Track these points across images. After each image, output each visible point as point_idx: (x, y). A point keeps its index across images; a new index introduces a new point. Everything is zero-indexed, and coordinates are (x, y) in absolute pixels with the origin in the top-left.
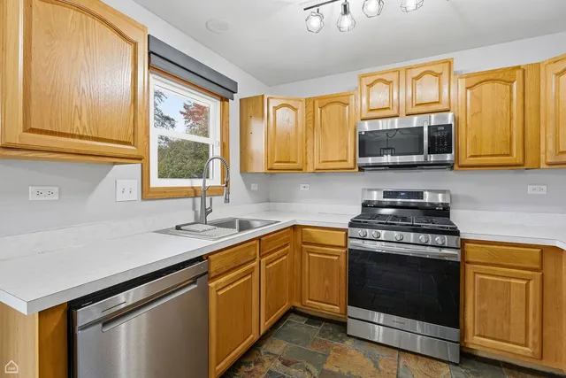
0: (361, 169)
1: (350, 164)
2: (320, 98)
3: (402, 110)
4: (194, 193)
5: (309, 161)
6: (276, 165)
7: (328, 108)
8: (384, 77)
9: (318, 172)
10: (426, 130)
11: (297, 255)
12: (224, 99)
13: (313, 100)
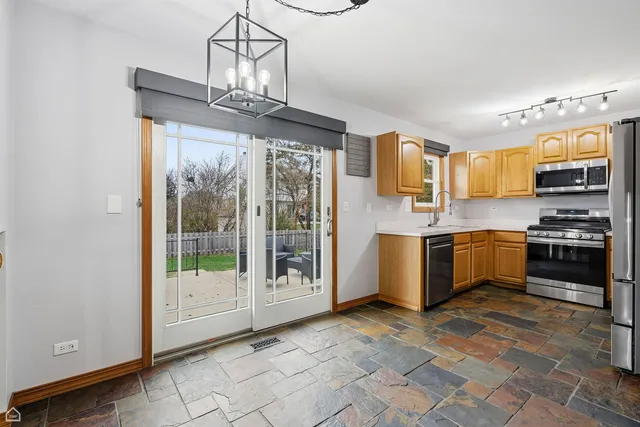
0: (538, 195)
1: (530, 192)
2: (507, 150)
3: (570, 157)
4: (429, 210)
5: (499, 191)
6: (475, 194)
7: (513, 157)
8: (556, 136)
9: (505, 198)
10: (586, 170)
11: (491, 248)
12: (441, 156)
13: (502, 151)
